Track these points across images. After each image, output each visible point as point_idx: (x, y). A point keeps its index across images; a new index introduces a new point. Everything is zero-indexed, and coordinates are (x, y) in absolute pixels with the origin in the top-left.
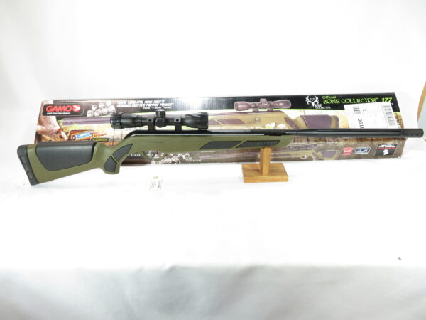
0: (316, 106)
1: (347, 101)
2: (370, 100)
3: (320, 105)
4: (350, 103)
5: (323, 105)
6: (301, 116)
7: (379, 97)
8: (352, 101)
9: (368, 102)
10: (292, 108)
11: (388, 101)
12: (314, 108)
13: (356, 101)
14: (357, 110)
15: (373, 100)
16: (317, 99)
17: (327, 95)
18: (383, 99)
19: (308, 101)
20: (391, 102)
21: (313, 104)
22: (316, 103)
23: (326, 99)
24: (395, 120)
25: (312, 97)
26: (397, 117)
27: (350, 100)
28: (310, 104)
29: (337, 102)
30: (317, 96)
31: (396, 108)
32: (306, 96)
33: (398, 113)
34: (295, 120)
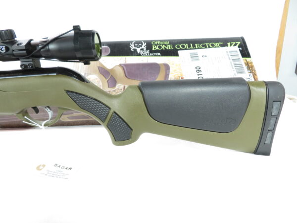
0: (142, 52)
1: (183, 46)
2: (213, 45)
3: (148, 52)
4: (186, 49)
5: (151, 52)
6: (120, 65)
7: (224, 42)
8: (189, 46)
9: (209, 47)
10: (110, 55)
11: (235, 45)
12: (139, 55)
13: (194, 46)
14: (194, 57)
15: (215, 44)
16: (144, 45)
17: (158, 41)
18: (229, 44)
19: (132, 47)
20: (239, 47)
21: (138, 50)
22: (142, 49)
23: (156, 45)
24: (245, 67)
25: (138, 43)
26: (247, 64)
27: (186, 46)
28: (135, 50)
29: (169, 47)
30: (145, 42)
31: (245, 53)
32: (132, 42)
33: (248, 59)
34: (112, 70)
